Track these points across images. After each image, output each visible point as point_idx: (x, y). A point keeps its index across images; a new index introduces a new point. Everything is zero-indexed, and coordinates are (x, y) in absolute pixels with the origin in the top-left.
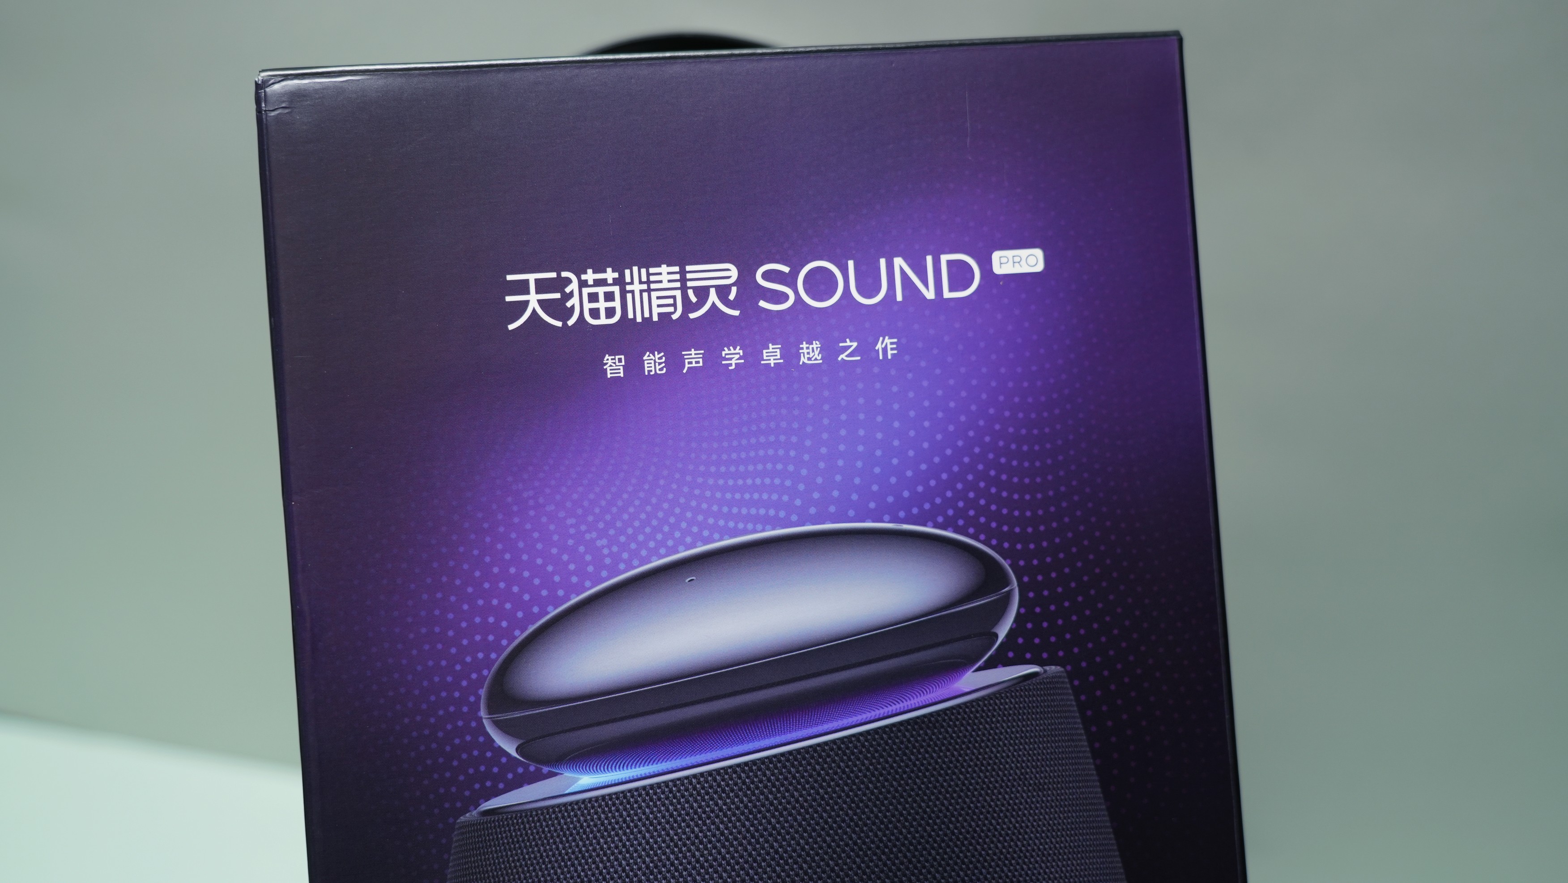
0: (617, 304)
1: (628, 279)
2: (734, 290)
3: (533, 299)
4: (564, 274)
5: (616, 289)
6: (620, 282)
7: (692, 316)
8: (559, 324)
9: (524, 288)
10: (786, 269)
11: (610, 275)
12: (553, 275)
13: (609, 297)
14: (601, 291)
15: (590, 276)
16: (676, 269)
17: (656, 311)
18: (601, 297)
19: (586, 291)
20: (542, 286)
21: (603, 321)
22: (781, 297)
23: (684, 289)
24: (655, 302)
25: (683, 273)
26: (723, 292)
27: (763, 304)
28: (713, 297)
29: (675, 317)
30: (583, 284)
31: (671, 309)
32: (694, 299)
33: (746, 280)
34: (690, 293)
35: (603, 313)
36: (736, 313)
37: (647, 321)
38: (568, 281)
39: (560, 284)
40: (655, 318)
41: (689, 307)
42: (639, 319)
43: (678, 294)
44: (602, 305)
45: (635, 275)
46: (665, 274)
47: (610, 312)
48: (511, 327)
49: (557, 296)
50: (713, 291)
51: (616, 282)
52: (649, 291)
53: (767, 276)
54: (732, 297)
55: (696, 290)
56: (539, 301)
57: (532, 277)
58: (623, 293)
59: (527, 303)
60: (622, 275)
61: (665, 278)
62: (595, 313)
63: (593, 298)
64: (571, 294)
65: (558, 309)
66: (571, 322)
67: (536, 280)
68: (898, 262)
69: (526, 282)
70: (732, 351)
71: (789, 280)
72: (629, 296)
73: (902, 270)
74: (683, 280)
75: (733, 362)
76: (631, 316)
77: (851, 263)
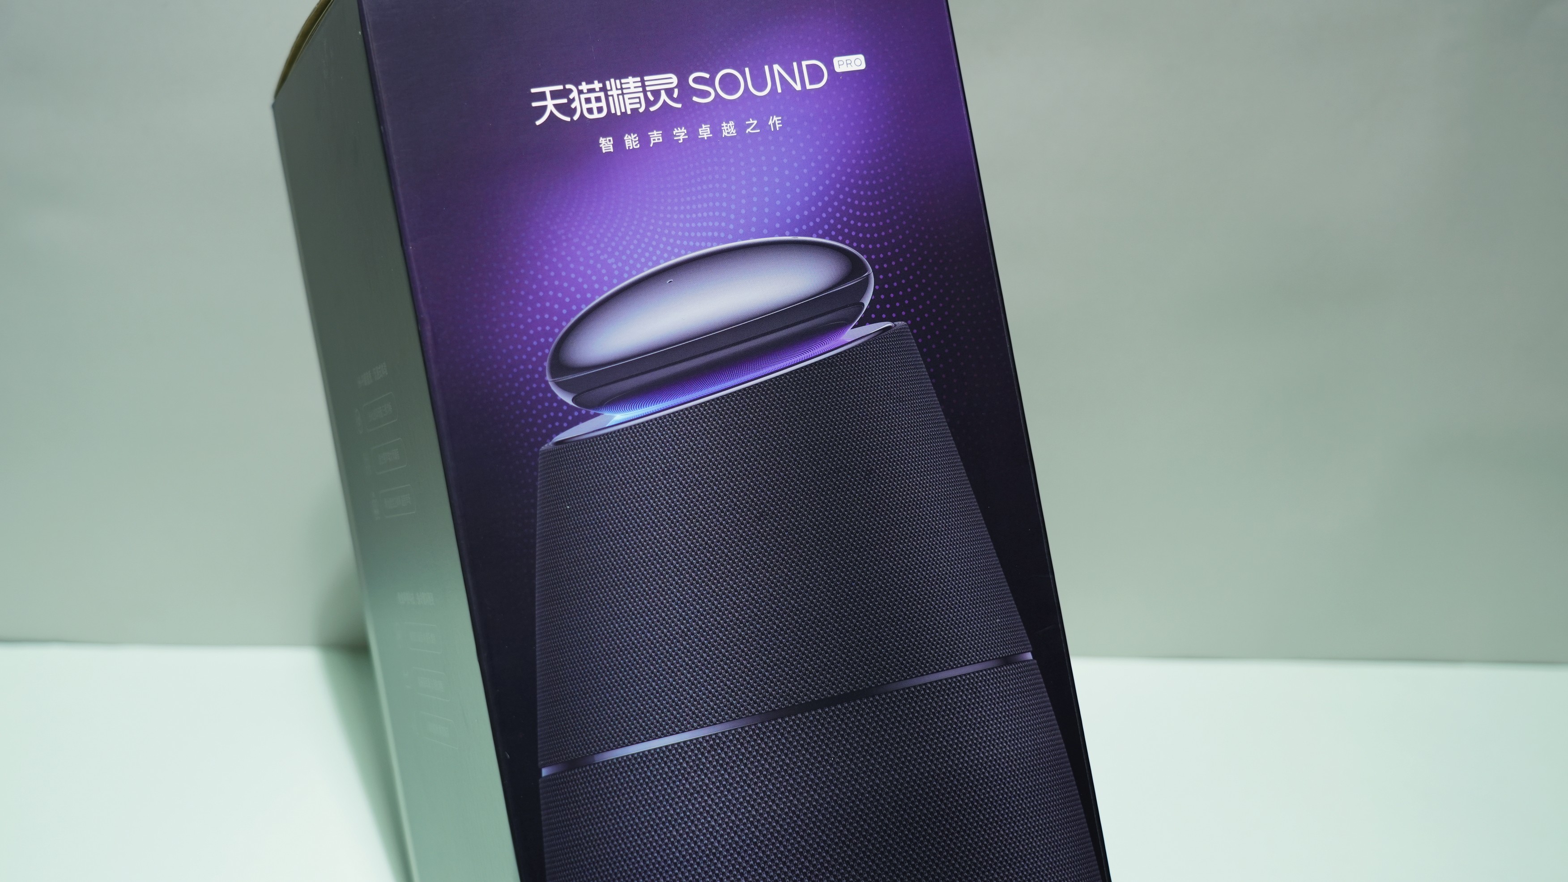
0: (603, 104)
1: (608, 88)
2: (676, 91)
3: (550, 104)
4: (568, 86)
5: (602, 95)
6: (604, 89)
7: (652, 109)
8: (568, 119)
9: (542, 96)
10: (707, 76)
11: (597, 85)
12: (560, 87)
13: (598, 99)
14: (592, 96)
15: (584, 87)
16: (638, 79)
17: (629, 108)
18: (593, 100)
19: (583, 97)
20: (555, 95)
21: (596, 115)
22: (705, 94)
23: (645, 92)
24: (628, 102)
25: (643, 81)
26: (669, 92)
27: (695, 99)
28: (664, 97)
29: (641, 110)
30: (580, 92)
31: (638, 106)
32: (652, 98)
33: (683, 84)
34: (649, 94)
35: (595, 111)
36: (679, 106)
37: (624, 114)
38: (571, 91)
39: (566, 93)
40: (629, 112)
41: (649, 103)
42: (619, 114)
43: (641, 95)
44: (594, 105)
45: (612, 84)
46: (632, 83)
47: (600, 110)
48: (538, 123)
49: (565, 101)
50: (663, 92)
51: (601, 90)
52: (623, 94)
53: (697, 80)
54: (675, 95)
55: (653, 92)
56: (555, 106)
57: (547, 90)
58: (607, 96)
59: (545, 107)
60: (604, 85)
61: (632, 85)
62: (590, 111)
63: (588, 101)
64: (573, 100)
65: (566, 109)
66: (576, 118)
67: (551, 92)
68: (776, 67)
69: (544, 93)
70: (680, 131)
71: (710, 82)
72: (610, 99)
73: (779, 72)
74: (644, 86)
75: (681, 138)
76: (613, 111)
77: (747, 70)
